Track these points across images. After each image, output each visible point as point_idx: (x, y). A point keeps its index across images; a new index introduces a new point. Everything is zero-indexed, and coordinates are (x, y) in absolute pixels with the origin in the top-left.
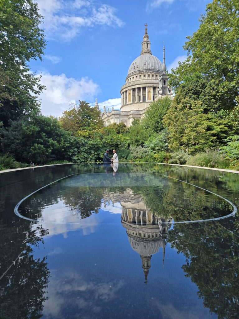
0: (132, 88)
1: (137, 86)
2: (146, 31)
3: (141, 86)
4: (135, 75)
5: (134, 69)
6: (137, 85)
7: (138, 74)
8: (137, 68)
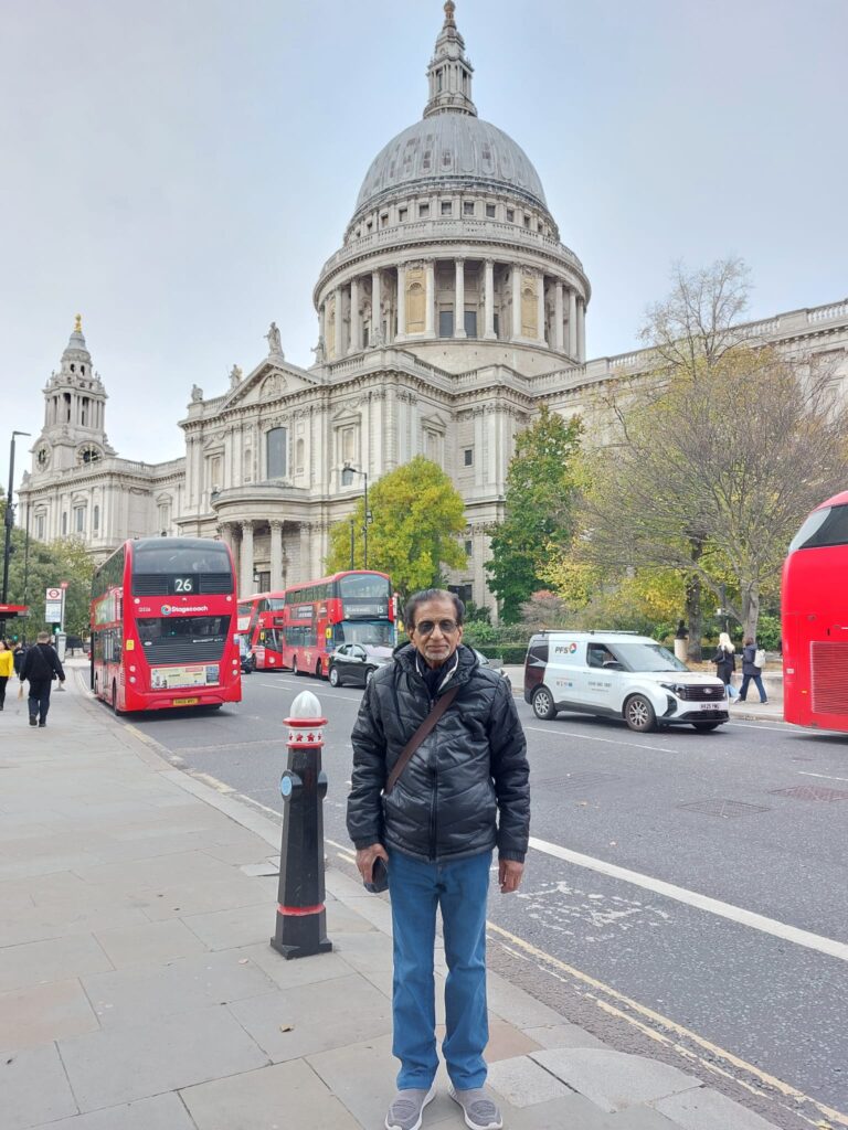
0: (432, 256)
1: (465, 252)
2: (450, 16)
3: (487, 256)
4: (439, 194)
5: (427, 165)
6: (468, 242)
7: (454, 193)
8: (446, 162)
